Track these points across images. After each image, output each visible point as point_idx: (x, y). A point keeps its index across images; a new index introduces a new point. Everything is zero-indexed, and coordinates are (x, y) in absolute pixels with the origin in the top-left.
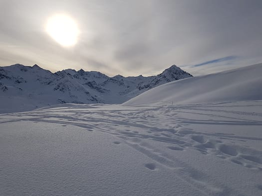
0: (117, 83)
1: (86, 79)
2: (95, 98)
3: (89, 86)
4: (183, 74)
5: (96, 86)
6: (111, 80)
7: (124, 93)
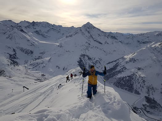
0: (56, 31)
1: (35, 29)
2: (33, 44)
3: (36, 33)
4: (93, 28)
5: (41, 33)
6: (52, 29)
7: (59, 38)
